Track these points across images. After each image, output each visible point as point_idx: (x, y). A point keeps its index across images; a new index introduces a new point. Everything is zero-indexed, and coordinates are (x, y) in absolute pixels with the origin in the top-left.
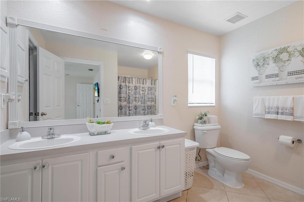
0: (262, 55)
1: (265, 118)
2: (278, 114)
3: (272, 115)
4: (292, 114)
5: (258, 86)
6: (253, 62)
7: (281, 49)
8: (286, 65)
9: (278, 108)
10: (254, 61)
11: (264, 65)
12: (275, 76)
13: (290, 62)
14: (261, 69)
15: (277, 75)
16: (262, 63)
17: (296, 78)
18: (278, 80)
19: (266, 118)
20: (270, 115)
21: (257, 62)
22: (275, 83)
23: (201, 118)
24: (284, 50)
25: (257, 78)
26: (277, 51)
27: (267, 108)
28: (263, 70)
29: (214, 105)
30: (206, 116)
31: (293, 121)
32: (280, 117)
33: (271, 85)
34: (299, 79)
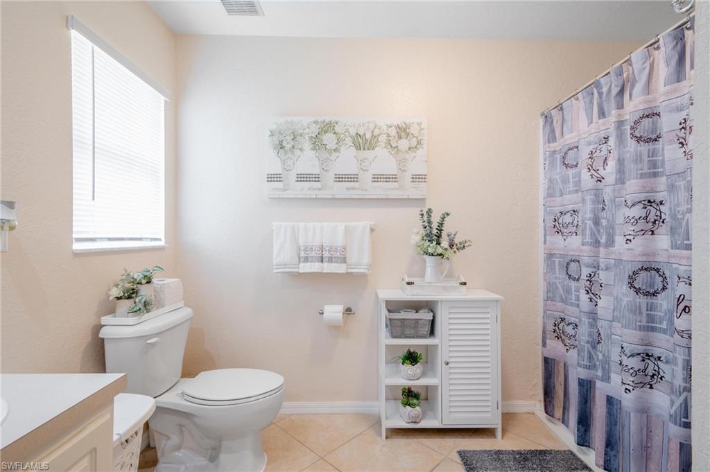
0: (289, 126)
1: (298, 273)
2: (322, 262)
3: (312, 264)
4: (344, 260)
5: (281, 196)
6: (270, 136)
7: (325, 123)
8: (331, 159)
9: (322, 248)
10: (272, 135)
11: (295, 150)
12: (314, 179)
13: (337, 154)
14: (287, 157)
15: (317, 178)
16: (291, 146)
17: (347, 189)
18: (320, 189)
19: (301, 271)
20: (309, 264)
21: (280, 140)
22: (313, 194)
23: (131, 294)
24: (328, 127)
25: (280, 178)
26: (318, 126)
27: (302, 248)
28: (292, 162)
29: (162, 243)
30: (148, 282)
31: (347, 273)
32: (328, 268)
33: (306, 199)
34: (351, 191)
